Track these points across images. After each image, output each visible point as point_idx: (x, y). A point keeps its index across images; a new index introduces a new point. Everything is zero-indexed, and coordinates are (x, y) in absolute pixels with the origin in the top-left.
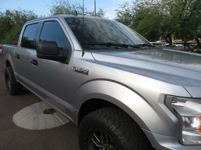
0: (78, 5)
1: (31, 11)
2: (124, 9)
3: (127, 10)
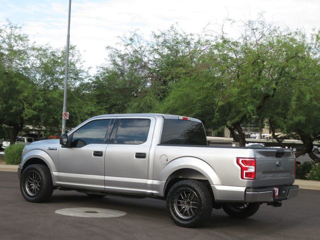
3: (137, 52)
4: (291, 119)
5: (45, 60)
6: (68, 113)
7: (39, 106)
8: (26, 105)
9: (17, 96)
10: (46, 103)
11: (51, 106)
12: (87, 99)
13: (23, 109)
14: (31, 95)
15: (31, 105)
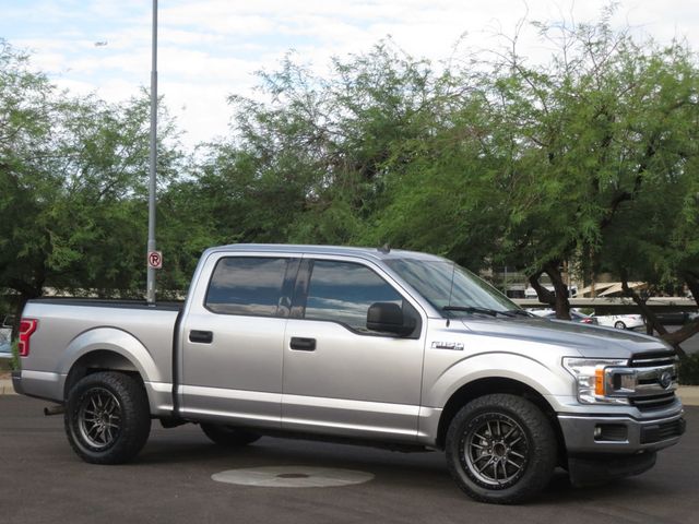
4: (682, 248)
5: (88, 132)
6: (160, 254)
7: (84, 240)
8: (54, 238)
9: (30, 218)
10: (101, 231)
11: (111, 240)
12: (193, 219)
13: (49, 248)
14: (65, 214)
15: (66, 237)
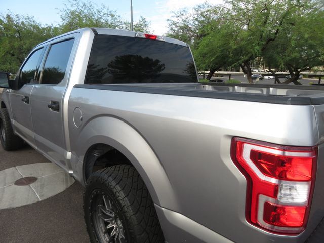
0: (105, 11)
1: (30, 16)
2: (180, 19)
3: (185, 21)
4: (289, 56)
